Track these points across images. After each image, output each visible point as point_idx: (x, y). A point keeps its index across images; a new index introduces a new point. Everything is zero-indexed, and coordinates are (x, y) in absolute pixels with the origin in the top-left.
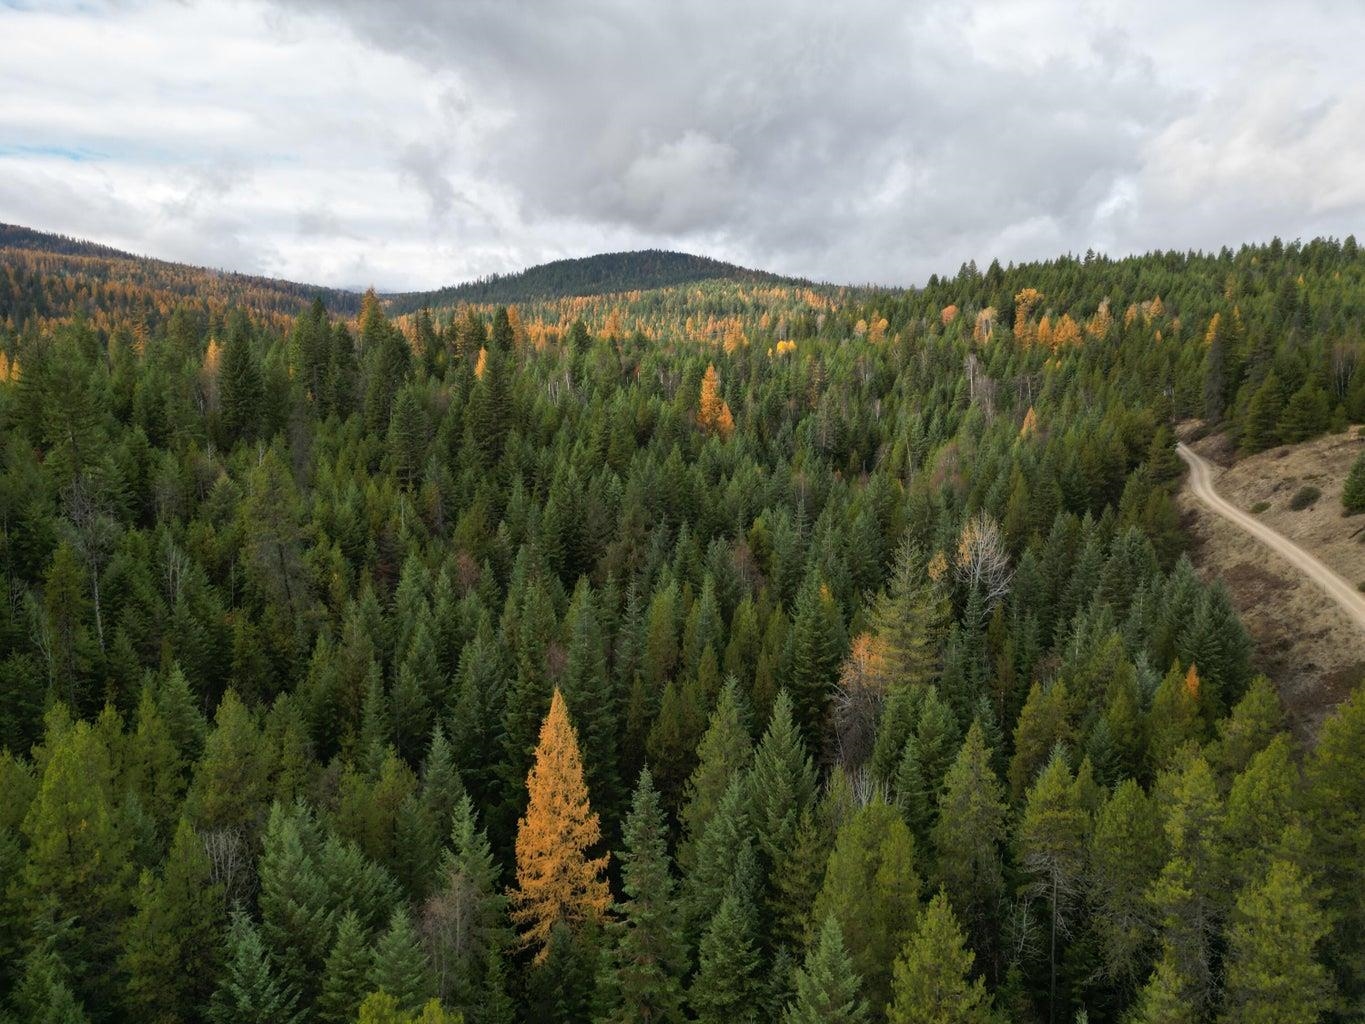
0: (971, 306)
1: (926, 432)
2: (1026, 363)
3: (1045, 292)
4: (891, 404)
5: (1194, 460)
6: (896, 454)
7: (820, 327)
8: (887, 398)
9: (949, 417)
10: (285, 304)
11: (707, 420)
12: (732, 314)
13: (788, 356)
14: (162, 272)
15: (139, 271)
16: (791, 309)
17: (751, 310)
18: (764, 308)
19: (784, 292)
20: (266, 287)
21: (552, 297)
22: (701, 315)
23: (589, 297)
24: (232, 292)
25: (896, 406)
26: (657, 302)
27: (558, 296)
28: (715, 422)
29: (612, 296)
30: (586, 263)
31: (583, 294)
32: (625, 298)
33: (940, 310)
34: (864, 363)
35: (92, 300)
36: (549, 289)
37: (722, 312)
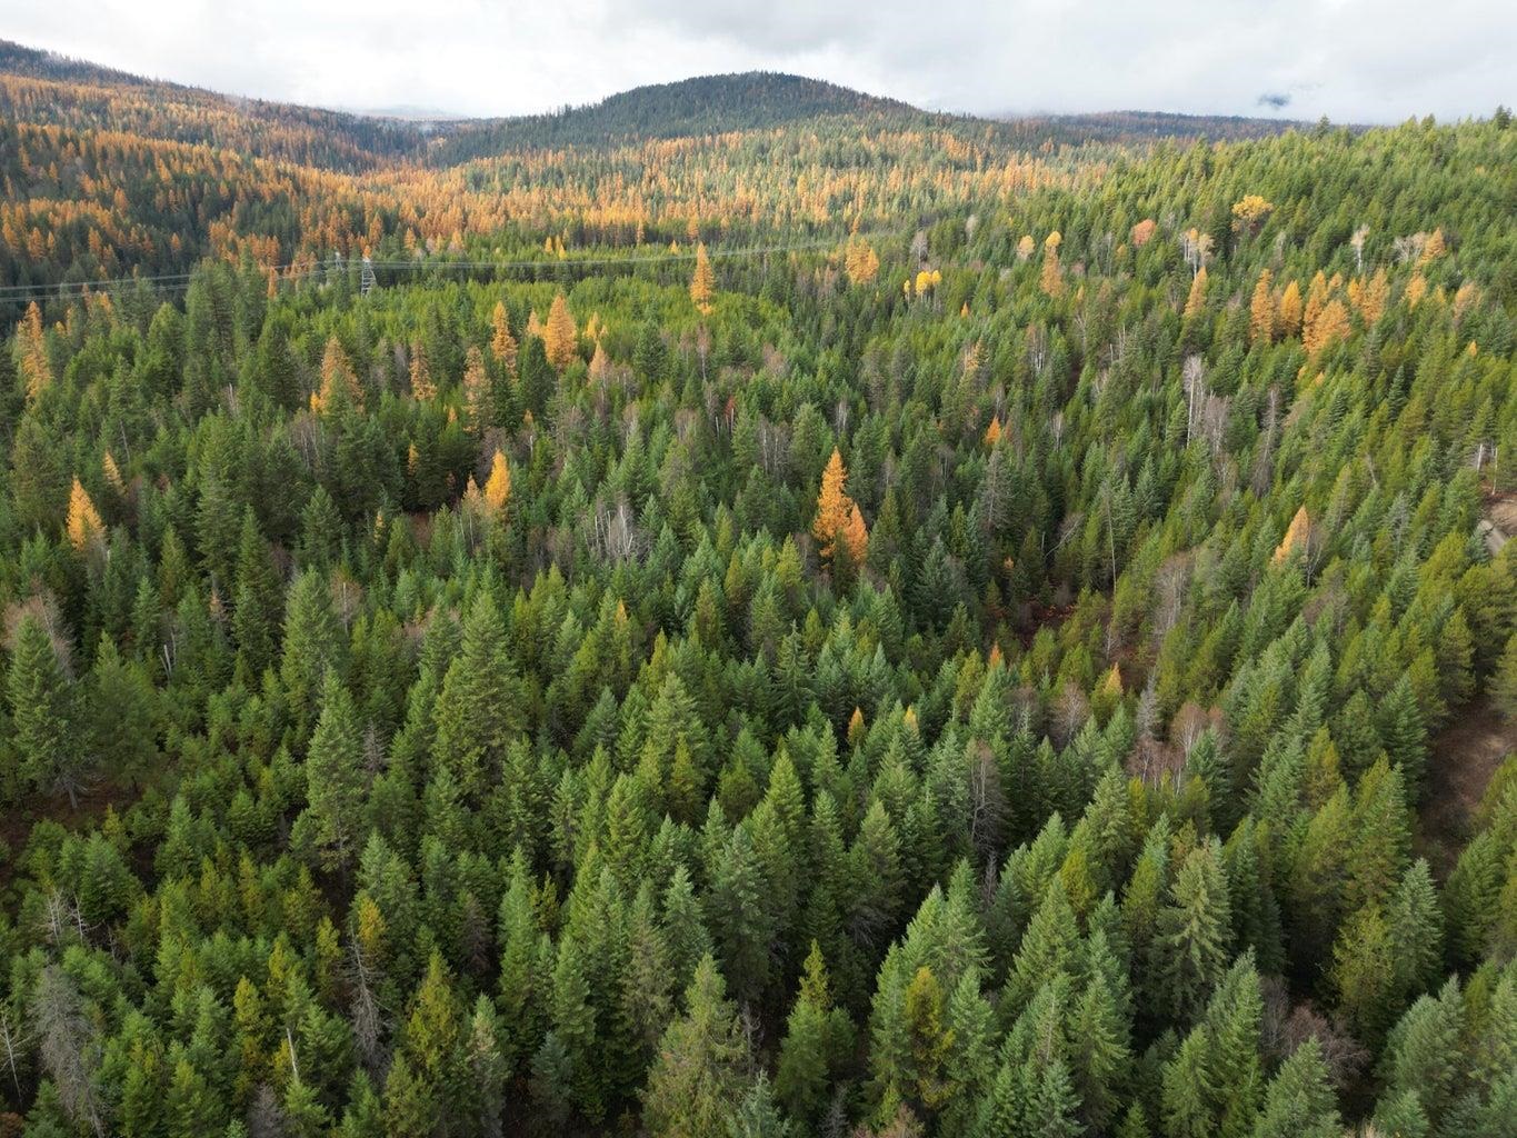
0: (1171, 217)
1: (1133, 495)
3: (1273, 201)
7: (971, 235)
9: (1164, 466)
10: (317, 147)
11: (830, 532)
12: (854, 168)
13: (930, 292)
14: (172, 106)
15: (145, 105)
16: (926, 159)
17: (878, 161)
18: (894, 159)
19: (918, 137)
20: (298, 119)
21: (636, 136)
22: (815, 170)
23: (680, 142)
24: (255, 131)
25: (1083, 422)
26: (763, 150)
27: (644, 138)
28: (839, 536)
29: (708, 139)
30: (677, 90)
31: (673, 135)
32: (723, 144)
33: (1130, 225)
34: (1038, 336)
35: (78, 161)
36: (633, 126)
37: (842, 165)
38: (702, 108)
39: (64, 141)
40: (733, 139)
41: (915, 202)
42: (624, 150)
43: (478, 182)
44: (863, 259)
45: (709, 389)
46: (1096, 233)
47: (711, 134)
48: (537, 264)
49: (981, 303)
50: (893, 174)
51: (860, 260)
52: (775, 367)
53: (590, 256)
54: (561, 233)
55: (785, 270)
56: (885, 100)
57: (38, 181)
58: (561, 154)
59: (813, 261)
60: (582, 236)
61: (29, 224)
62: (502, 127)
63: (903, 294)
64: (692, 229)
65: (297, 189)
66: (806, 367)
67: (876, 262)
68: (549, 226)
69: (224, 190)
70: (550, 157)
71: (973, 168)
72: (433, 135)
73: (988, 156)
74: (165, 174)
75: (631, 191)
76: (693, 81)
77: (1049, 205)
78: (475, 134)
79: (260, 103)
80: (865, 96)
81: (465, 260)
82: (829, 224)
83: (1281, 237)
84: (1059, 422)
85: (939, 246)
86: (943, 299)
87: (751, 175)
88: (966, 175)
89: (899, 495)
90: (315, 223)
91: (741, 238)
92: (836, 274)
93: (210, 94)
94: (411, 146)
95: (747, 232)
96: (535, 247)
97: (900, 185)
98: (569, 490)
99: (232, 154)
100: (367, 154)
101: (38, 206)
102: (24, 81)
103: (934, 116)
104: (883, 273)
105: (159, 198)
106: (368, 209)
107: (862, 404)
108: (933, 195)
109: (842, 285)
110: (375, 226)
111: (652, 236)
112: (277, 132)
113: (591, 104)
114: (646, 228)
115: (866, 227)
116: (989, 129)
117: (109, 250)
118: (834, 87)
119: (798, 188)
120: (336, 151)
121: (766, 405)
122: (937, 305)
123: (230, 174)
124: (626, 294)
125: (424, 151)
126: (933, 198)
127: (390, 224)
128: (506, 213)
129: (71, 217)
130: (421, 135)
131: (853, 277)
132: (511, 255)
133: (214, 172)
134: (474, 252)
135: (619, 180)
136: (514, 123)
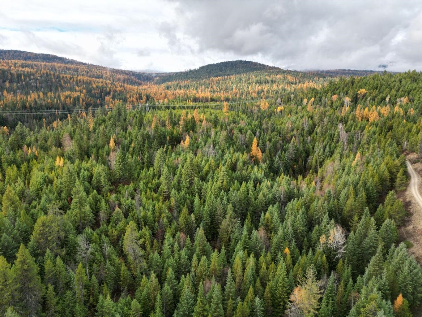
0: (342, 94)
1: (324, 152)
2: (359, 126)
3: (368, 90)
4: (313, 138)
5: (413, 174)
6: (314, 160)
7: (292, 99)
8: (312, 135)
9: (332, 146)
10: (128, 80)
11: (254, 155)
12: (264, 84)
13: (281, 111)
14: (93, 70)
15: (87, 70)
16: (283, 82)
17: (270, 82)
18: (275, 82)
19: (281, 76)
20: (123, 73)
21: (208, 77)
22: (254, 84)
23: (219, 78)
24: (113, 76)
25: (315, 138)
26: (240, 80)
27: (209, 77)
28: (256, 155)
29: (226, 77)
30: (218, 65)
31: (217, 76)
32: (230, 78)
33: (332, 96)
34: (306, 120)
35: (74, 83)
36: (207, 74)
37: (261, 83)
38: (225, 69)
39: (71, 78)
40: (232, 77)
41: (280, 92)
42: (205, 80)
43: (168, 88)
44: (265, 104)
45: (228, 128)
46: (323, 98)
47: (227, 76)
48: (185, 106)
49: (293, 114)
50: (274, 85)
51: (264, 104)
52: (242, 124)
53: (198, 104)
54: (190, 99)
55: (245, 107)
56: (273, 67)
57: (65, 87)
58: (189, 81)
59: (252, 105)
60: (195, 100)
61: (67, 97)
62: (173, 75)
63: (274, 112)
64: (222, 99)
65: (125, 89)
66: (250, 124)
67: (268, 105)
68: (187, 98)
69: (108, 90)
70: (186, 82)
71: (296, 84)
72: (156, 77)
73: (300, 81)
74: (94, 86)
75: (206, 90)
76: (222, 63)
77: (312, 92)
78: (167, 76)
79: (114, 69)
80: (267, 66)
81: (169, 105)
82: (257, 97)
83: (369, 99)
84: (309, 139)
85: (284, 101)
86: (284, 113)
87: (237, 86)
88: (294, 86)
89: (270, 150)
90: (130, 97)
91: (234, 100)
92: (258, 108)
93: (102, 67)
94: (150, 79)
95: (236, 99)
96: (184, 102)
97: (276, 88)
98: (201, 143)
99: (109, 81)
100: (140, 81)
101: (68, 93)
102: (59, 64)
103: (286, 71)
104: (270, 107)
105: (93, 91)
106: (143, 94)
107: (262, 133)
108: (284, 90)
109: (259, 110)
110: (145, 98)
111: (212, 100)
112: (118, 76)
113: (196, 69)
114: (211, 98)
115: (266, 98)
116: (301, 74)
117: (84, 103)
118: (259, 64)
119: (249, 89)
120: (132, 81)
121: (241, 131)
122: (283, 114)
123: (109, 86)
124: (207, 112)
125: (154, 80)
126: (285, 91)
127: (148, 97)
128: (176, 95)
129: (75, 95)
130: (153, 77)
131: (262, 108)
132: (179, 104)
133: (105, 85)
134: (170, 103)
135: (203, 87)
136: (176, 73)
